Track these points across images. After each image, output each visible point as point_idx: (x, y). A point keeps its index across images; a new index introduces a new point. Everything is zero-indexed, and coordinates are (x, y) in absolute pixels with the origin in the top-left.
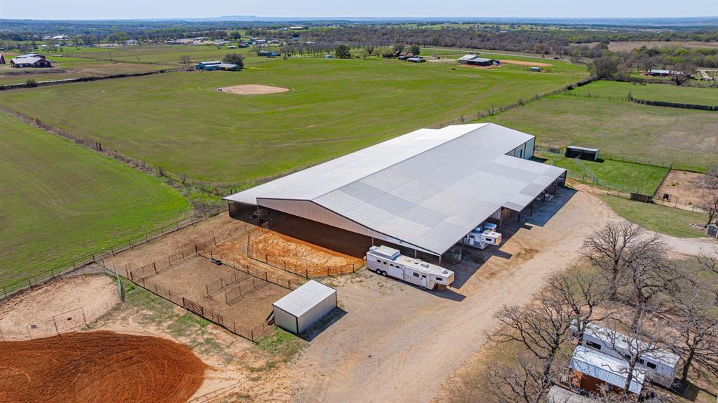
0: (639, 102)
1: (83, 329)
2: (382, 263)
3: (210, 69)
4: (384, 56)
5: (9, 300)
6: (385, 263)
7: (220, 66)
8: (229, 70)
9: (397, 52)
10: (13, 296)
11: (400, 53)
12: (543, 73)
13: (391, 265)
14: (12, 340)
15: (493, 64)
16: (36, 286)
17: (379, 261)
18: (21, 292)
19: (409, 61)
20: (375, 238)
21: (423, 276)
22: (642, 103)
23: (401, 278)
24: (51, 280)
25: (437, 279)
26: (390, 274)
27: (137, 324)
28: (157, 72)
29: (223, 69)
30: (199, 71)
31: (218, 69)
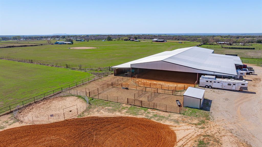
0: (226, 48)
1: (78, 117)
2: (209, 82)
3: (61, 44)
4: (124, 40)
5: (26, 108)
6: (211, 82)
7: (64, 43)
8: (69, 44)
9: (129, 39)
10: (26, 106)
11: (130, 39)
12: (183, 43)
13: (214, 82)
14: (39, 124)
15: (164, 42)
16: (37, 102)
17: (207, 81)
18: (30, 104)
19: (135, 41)
20: (198, 73)
21: (234, 84)
22: (227, 48)
23: (221, 87)
24: (44, 99)
25: (242, 84)
26: (213, 87)
27: (108, 113)
28: (39, 45)
29: (66, 44)
30: (56, 45)
31: (64, 44)
